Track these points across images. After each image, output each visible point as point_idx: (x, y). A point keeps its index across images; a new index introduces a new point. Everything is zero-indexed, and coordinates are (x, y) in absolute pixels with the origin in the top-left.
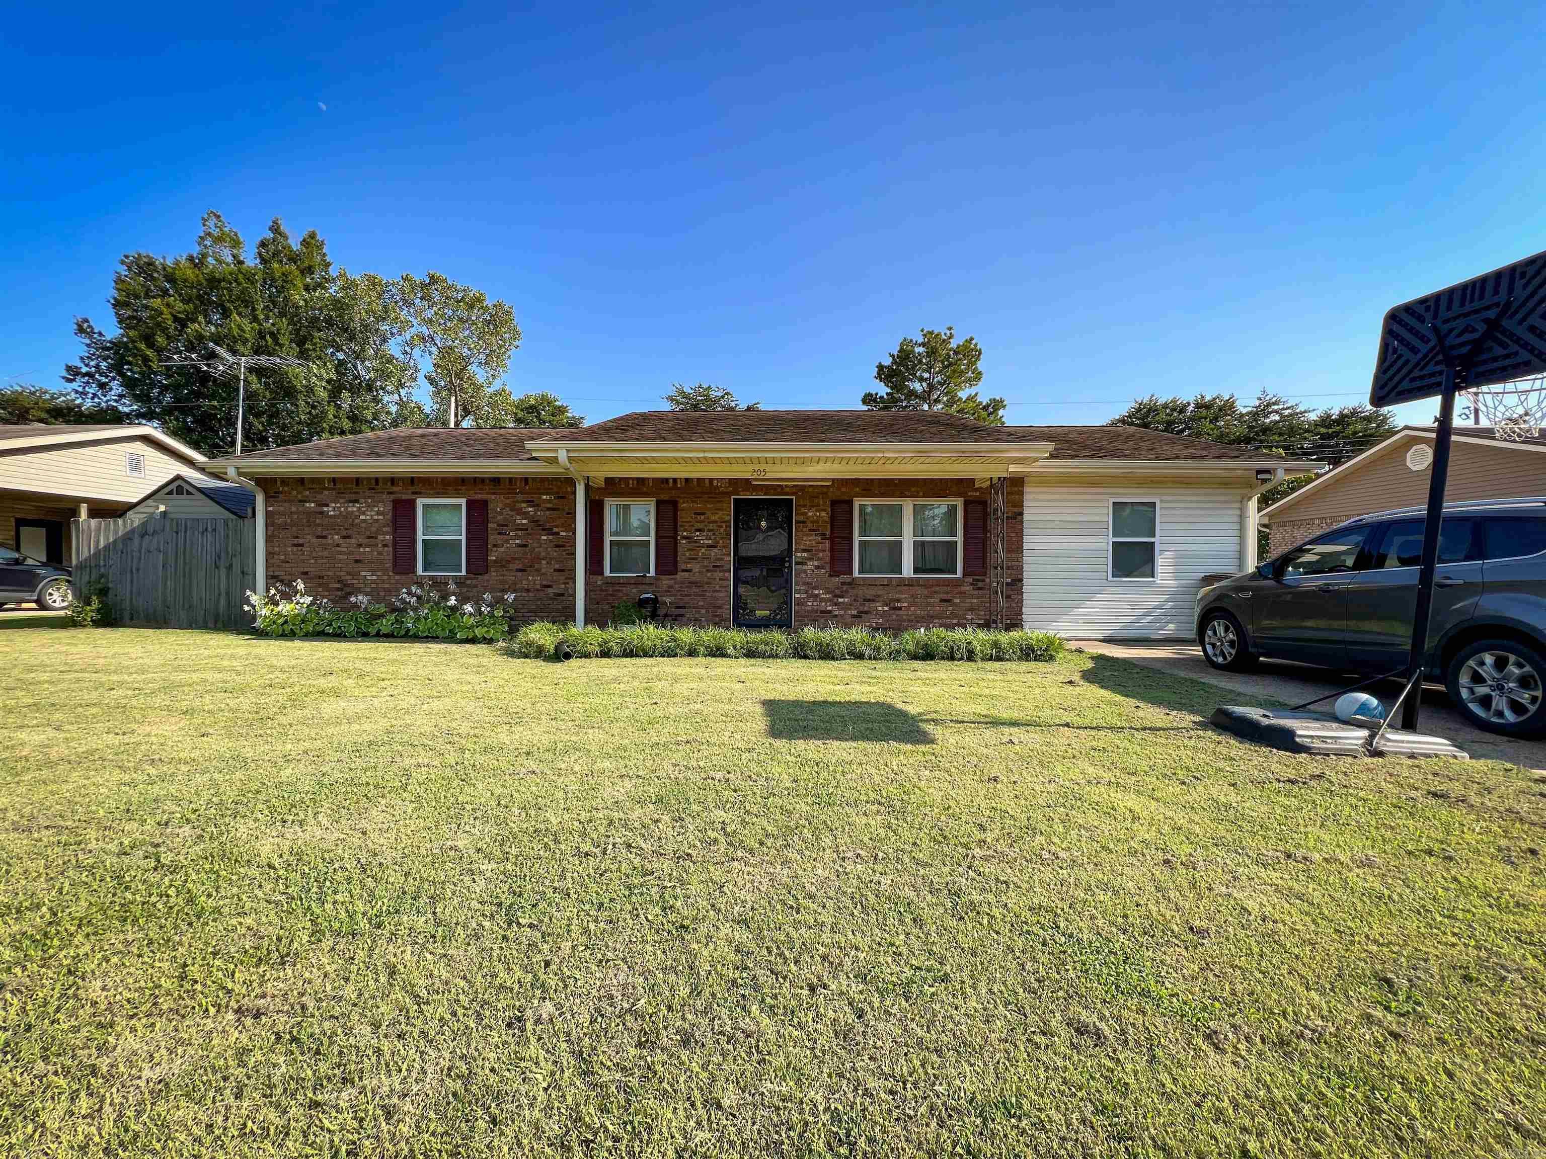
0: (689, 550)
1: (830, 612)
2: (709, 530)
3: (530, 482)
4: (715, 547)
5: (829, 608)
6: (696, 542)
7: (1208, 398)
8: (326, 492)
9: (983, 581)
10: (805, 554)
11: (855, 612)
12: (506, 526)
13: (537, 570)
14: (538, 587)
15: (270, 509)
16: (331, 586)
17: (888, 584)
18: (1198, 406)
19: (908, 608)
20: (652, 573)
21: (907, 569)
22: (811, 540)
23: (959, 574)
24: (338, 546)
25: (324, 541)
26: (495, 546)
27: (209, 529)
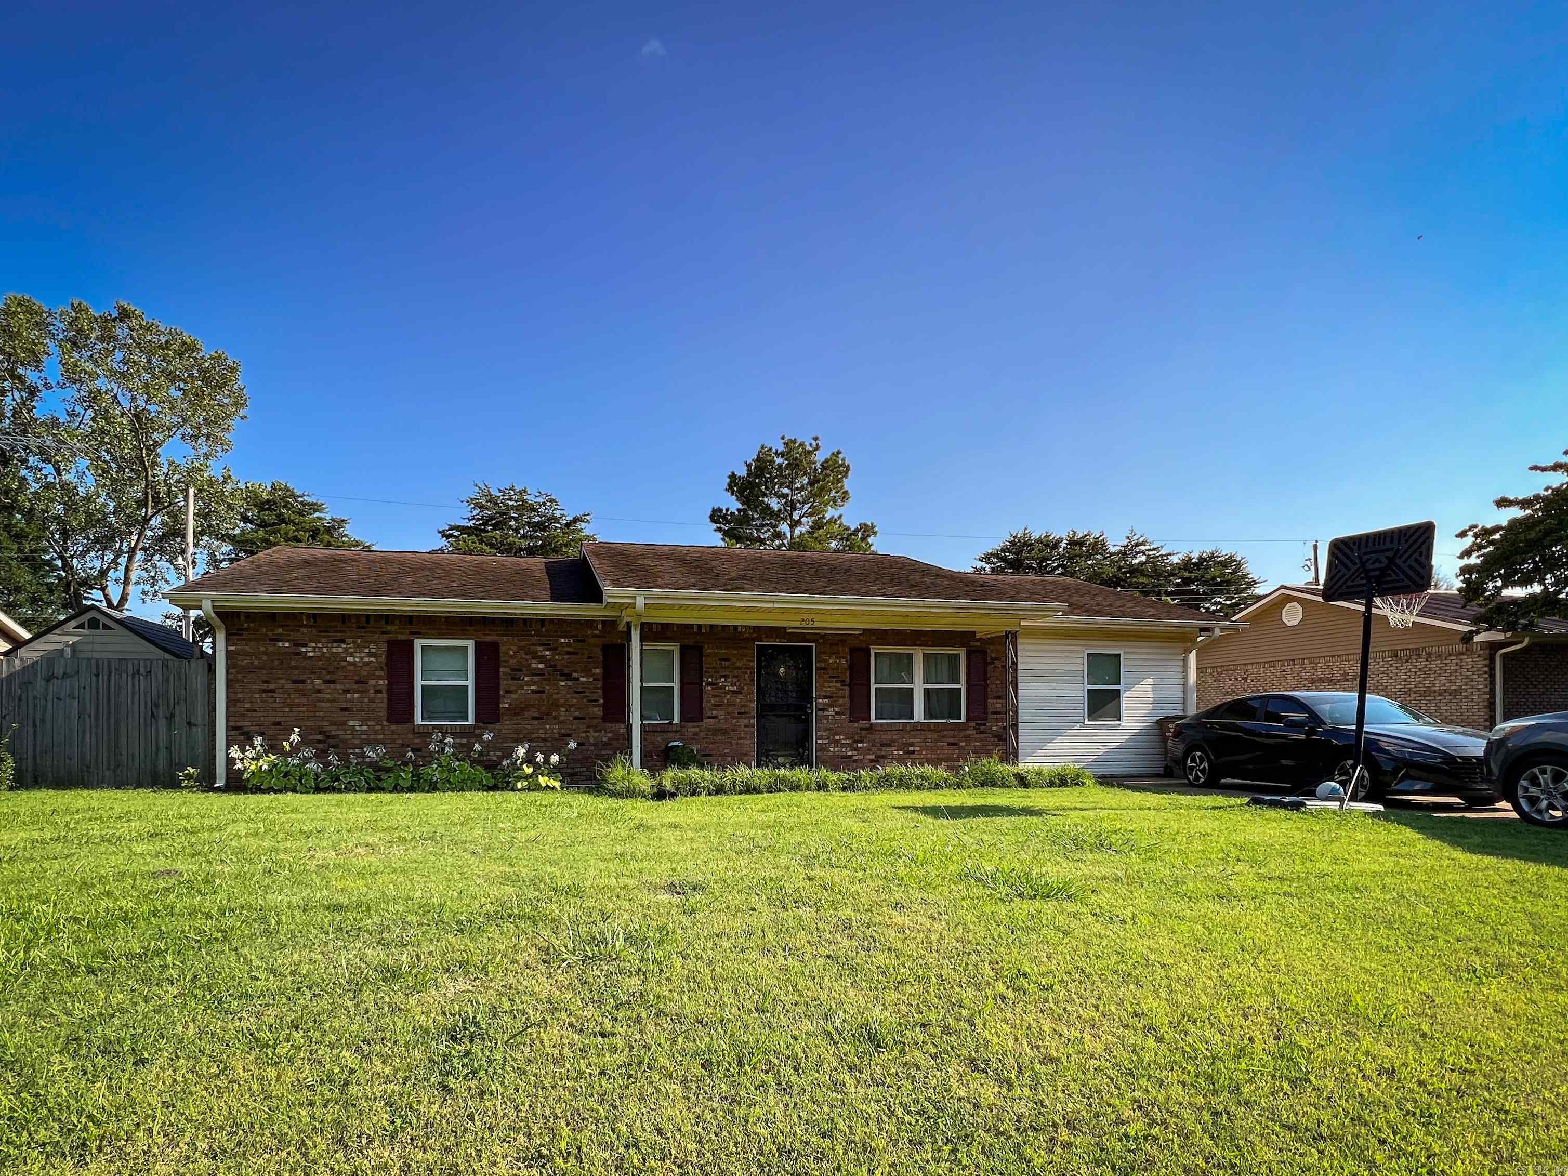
0: (714, 696)
1: (850, 757)
2: (734, 677)
3: (546, 623)
4: (739, 693)
5: (850, 753)
6: (721, 688)
7: (1080, 535)
8: (305, 630)
9: (985, 725)
10: (827, 701)
11: (873, 757)
12: (521, 670)
13: (555, 718)
14: (557, 736)
15: (233, 648)
16: (311, 737)
17: (903, 729)
18: (1072, 543)
19: (920, 752)
20: (676, 721)
21: (919, 714)
22: (832, 687)
23: (963, 719)
24: (319, 691)
25: (301, 686)
26: (508, 692)
27: (142, 670)
